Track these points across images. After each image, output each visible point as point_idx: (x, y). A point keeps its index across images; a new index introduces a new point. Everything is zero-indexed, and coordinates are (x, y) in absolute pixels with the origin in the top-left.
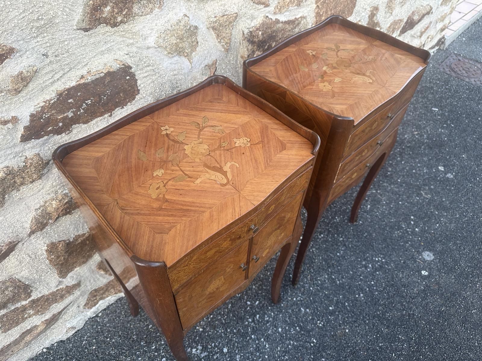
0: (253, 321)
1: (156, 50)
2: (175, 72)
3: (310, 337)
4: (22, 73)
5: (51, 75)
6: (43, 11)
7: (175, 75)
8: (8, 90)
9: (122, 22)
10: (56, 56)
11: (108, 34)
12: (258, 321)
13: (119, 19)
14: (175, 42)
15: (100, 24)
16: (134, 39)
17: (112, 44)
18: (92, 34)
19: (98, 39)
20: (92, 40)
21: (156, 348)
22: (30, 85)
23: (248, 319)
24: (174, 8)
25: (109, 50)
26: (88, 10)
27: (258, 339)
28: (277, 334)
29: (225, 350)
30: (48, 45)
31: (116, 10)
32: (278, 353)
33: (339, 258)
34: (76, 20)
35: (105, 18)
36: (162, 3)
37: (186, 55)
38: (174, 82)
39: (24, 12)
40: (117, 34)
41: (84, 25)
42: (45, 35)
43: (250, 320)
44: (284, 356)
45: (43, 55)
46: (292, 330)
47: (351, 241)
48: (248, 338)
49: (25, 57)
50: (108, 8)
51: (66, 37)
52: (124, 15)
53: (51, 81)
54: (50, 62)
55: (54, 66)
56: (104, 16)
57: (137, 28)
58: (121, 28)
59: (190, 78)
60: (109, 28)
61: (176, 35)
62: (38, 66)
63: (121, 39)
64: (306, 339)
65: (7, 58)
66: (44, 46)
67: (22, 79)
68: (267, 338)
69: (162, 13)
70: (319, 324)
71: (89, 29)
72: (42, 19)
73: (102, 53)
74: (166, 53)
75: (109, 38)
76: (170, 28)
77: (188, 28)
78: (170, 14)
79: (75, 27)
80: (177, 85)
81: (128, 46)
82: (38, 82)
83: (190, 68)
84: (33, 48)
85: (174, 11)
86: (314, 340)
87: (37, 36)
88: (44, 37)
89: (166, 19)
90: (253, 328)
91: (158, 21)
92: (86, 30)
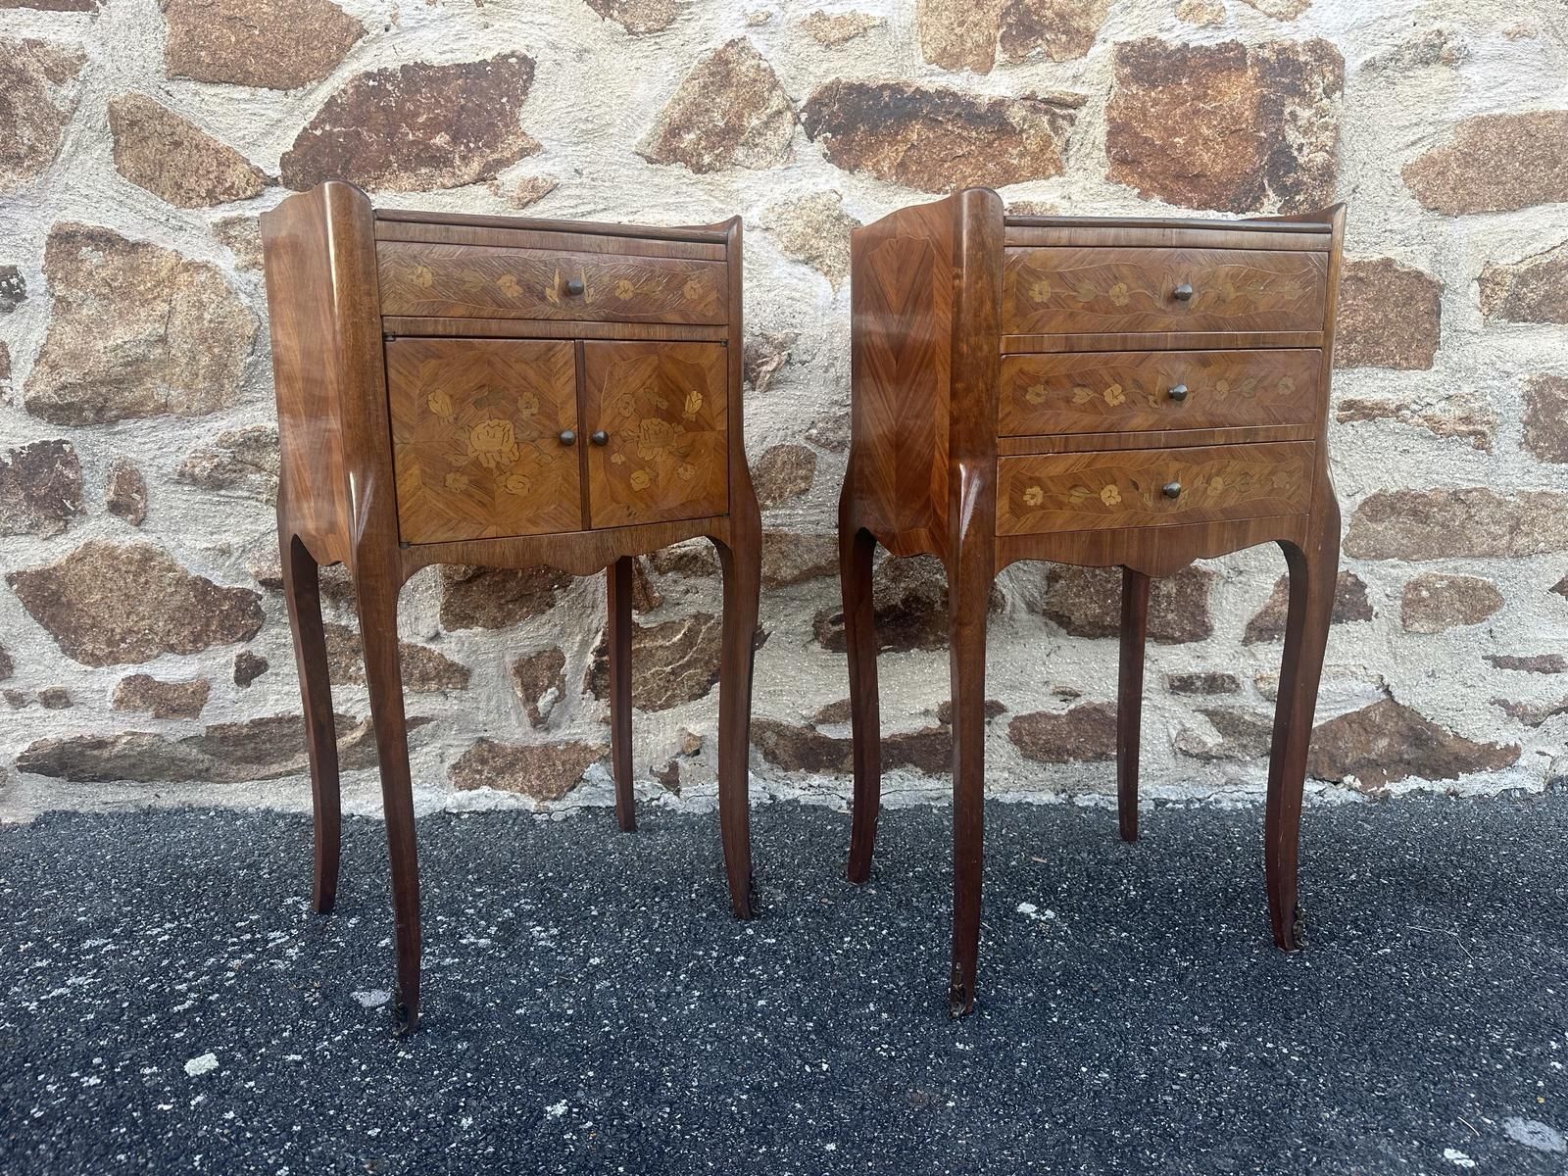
0: (718, 959)
1: (763, 235)
2: (797, 295)
3: (823, 1053)
4: (536, 179)
5: (575, 202)
6: (597, 111)
7: (792, 299)
8: (512, 197)
9: (711, 168)
10: (593, 180)
11: (686, 180)
12: (731, 964)
13: (707, 159)
14: (800, 229)
15: (675, 161)
16: (728, 204)
17: (688, 199)
18: (657, 169)
19: (667, 182)
20: (657, 180)
21: (481, 893)
22: (542, 203)
23: (713, 949)
24: (814, 175)
25: (679, 207)
26: (661, 130)
27: (686, 987)
28: (745, 1005)
29: (595, 961)
30: (588, 159)
31: (703, 143)
32: (702, 1030)
33: (1125, 986)
34: (639, 139)
35: (684, 150)
36: (791, 159)
37: (826, 269)
38: (788, 311)
39: (572, 106)
40: (700, 186)
41: (648, 151)
42: (590, 145)
43: (715, 954)
44: (704, 1043)
45: (576, 171)
46: (789, 1019)
47: (1216, 979)
48: (669, 973)
49: (551, 162)
50: (692, 136)
51: (617, 158)
52: (717, 155)
53: (571, 211)
54: (581, 184)
55: (585, 191)
56: (682, 146)
57: (735, 186)
58: (708, 177)
59: (827, 321)
60: (688, 172)
61: (805, 218)
62: (563, 180)
63: (706, 197)
64: (806, 1051)
65: (528, 155)
66: (584, 159)
67: (533, 187)
68: (711, 998)
69: (785, 172)
70: (885, 1050)
71: (657, 161)
72: (592, 122)
73: (667, 207)
74: (781, 247)
75: (684, 187)
76: (795, 201)
77: (835, 215)
78: (804, 182)
79: (634, 149)
80: (794, 321)
81: (714, 212)
82: (553, 204)
83: (831, 299)
84: (566, 156)
85: (815, 180)
86: (825, 1067)
87: (578, 144)
88: (587, 148)
89: (793, 187)
90: (702, 968)
91: (778, 186)
92: (650, 161)
